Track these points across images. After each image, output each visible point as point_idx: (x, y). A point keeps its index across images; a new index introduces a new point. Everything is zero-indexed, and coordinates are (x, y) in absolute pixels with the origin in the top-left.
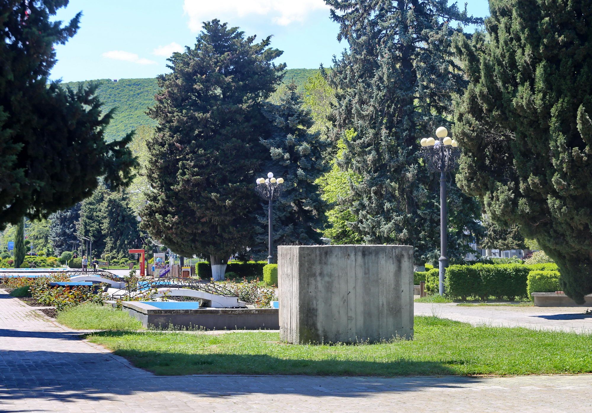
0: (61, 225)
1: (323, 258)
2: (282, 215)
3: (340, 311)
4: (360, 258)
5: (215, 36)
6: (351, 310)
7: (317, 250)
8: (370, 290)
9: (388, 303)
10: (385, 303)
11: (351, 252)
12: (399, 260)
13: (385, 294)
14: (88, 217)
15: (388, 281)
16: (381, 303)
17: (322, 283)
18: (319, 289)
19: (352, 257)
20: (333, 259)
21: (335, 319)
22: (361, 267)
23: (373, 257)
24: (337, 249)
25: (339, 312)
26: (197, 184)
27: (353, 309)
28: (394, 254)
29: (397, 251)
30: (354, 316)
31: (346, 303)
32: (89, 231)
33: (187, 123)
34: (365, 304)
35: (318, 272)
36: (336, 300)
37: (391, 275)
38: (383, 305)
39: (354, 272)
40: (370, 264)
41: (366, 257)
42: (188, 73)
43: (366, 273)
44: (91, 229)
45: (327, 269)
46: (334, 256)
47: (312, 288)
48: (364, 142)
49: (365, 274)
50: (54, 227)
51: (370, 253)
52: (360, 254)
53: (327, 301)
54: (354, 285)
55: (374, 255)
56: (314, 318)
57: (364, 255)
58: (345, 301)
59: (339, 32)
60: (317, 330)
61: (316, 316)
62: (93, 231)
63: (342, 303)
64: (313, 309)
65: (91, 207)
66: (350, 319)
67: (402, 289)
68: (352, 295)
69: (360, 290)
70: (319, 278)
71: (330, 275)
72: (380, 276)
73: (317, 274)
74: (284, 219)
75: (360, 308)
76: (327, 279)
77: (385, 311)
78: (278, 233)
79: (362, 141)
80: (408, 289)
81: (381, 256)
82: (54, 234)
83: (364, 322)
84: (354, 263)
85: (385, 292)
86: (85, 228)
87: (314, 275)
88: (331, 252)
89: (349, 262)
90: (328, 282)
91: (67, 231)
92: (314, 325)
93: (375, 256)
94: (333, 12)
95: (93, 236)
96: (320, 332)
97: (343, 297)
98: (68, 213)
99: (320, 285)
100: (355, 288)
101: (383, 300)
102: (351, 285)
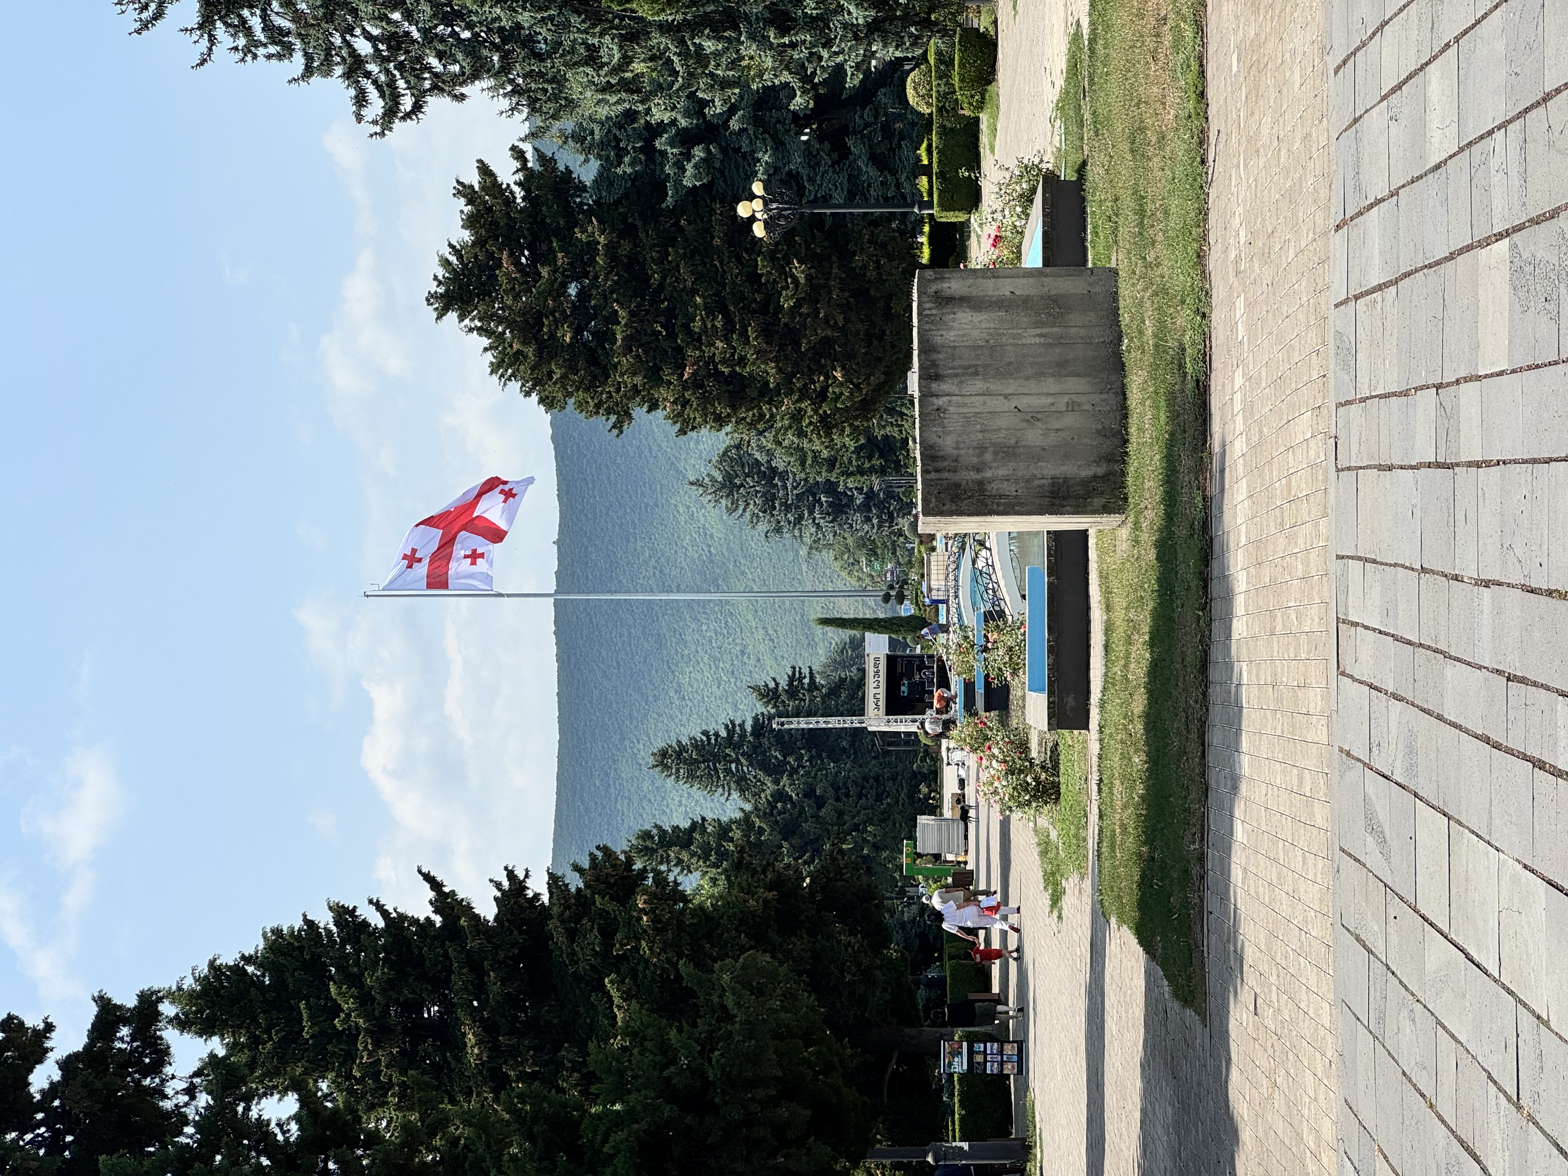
0: (846, 513)
1: (945, 463)
2: (826, 160)
3: (1057, 427)
4: (944, 387)
5: (462, 298)
6: (1053, 404)
7: (928, 477)
8: (1011, 363)
9: (1040, 324)
10: (1038, 331)
11: (933, 404)
12: (944, 301)
13: (1020, 331)
14: (830, 470)
15: (992, 325)
16: (1037, 340)
17: (997, 468)
18: (1011, 472)
19: (941, 402)
20: (947, 444)
21: (1073, 439)
22: (962, 382)
23: (941, 357)
24: (925, 435)
25: (1057, 430)
26: (766, 333)
27: (1050, 400)
28: (934, 312)
29: (928, 305)
30: (1066, 399)
31: (1039, 416)
32: (858, 466)
33: (638, 356)
34: (1040, 375)
35: (974, 476)
36: (1034, 437)
37: (979, 317)
38: (1041, 335)
39: (973, 399)
40: (956, 363)
41: (941, 372)
42: (539, 353)
43: (974, 372)
44: (854, 463)
45: (969, 457)
46: (940, 441)
47: (1009, 489)
48: (679, 55)
49: (976, 374)
50: (851, 526)
51: (934, 364)
52: (934, 386)
53: (1036, 455)
54: (1002, 398)
55: (935, 356)
56: (1071, 482)
57: (937, 377)
58: (1033, 418)
59: (448, 99)
60: (1095, 477)
61: (1066, 479)
62: (857, 459)
63: (1039, 424)
64: (1053, 485)
65: (809, 462)
66: (1072, 407)
67: (1007, 293)
68: (1023, 402)
69: (1011, 386)
70: (988, 474)
71: (981, 449)
72: (980, 343)
73: (979, 477)
74: (835, 156)
75: (1051, 385)
76: (988, 457)
77: (1055, 329)
78: (864, 169)
79: (675, 59)
80: (1009, 280)
81: (938, 340)
82: (866, 527)
83: (1078, 375)
84: (954, 398)
85: (1015, 332)
86: (852, 474)
87: (980, 483)
88: (932, 447)
89: (952, 409)
90: (996, 453)
91: (858, 502)
92: (1085, 483)
93: (939, 352)
94: (407, 116)
95: (870, 458)
96: (1100, 471)
97: (1027, 421)
98: (823, 499)
99: (1002, 472)
100: (1006, 396)
101: (1031, 337)
102: (1000, 404)
